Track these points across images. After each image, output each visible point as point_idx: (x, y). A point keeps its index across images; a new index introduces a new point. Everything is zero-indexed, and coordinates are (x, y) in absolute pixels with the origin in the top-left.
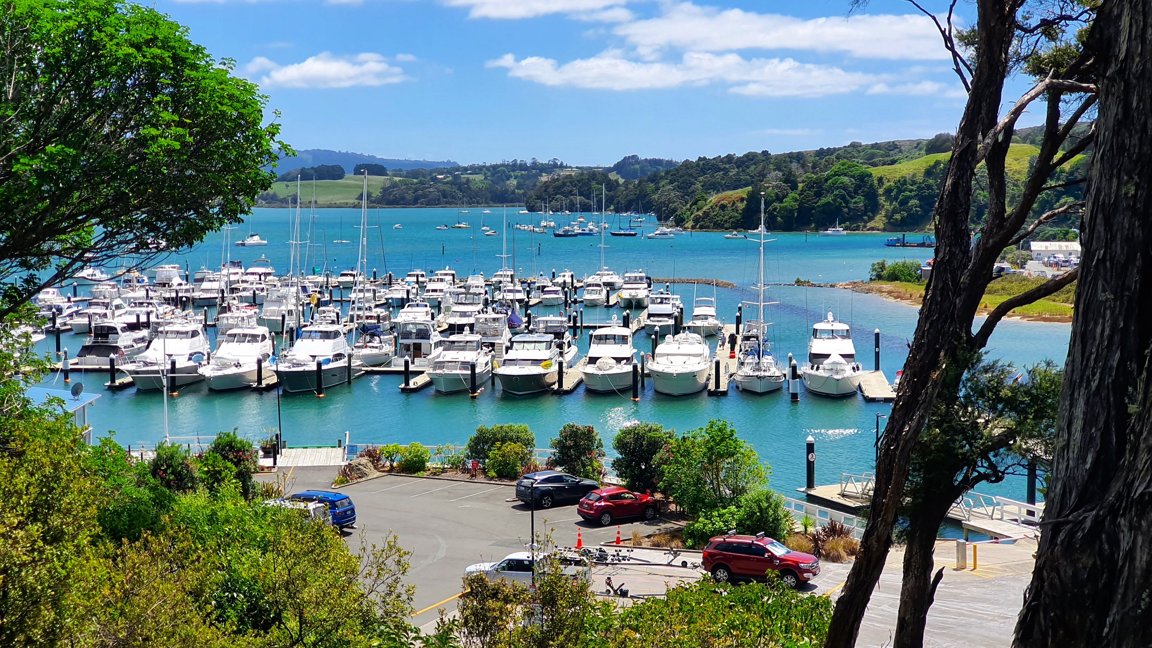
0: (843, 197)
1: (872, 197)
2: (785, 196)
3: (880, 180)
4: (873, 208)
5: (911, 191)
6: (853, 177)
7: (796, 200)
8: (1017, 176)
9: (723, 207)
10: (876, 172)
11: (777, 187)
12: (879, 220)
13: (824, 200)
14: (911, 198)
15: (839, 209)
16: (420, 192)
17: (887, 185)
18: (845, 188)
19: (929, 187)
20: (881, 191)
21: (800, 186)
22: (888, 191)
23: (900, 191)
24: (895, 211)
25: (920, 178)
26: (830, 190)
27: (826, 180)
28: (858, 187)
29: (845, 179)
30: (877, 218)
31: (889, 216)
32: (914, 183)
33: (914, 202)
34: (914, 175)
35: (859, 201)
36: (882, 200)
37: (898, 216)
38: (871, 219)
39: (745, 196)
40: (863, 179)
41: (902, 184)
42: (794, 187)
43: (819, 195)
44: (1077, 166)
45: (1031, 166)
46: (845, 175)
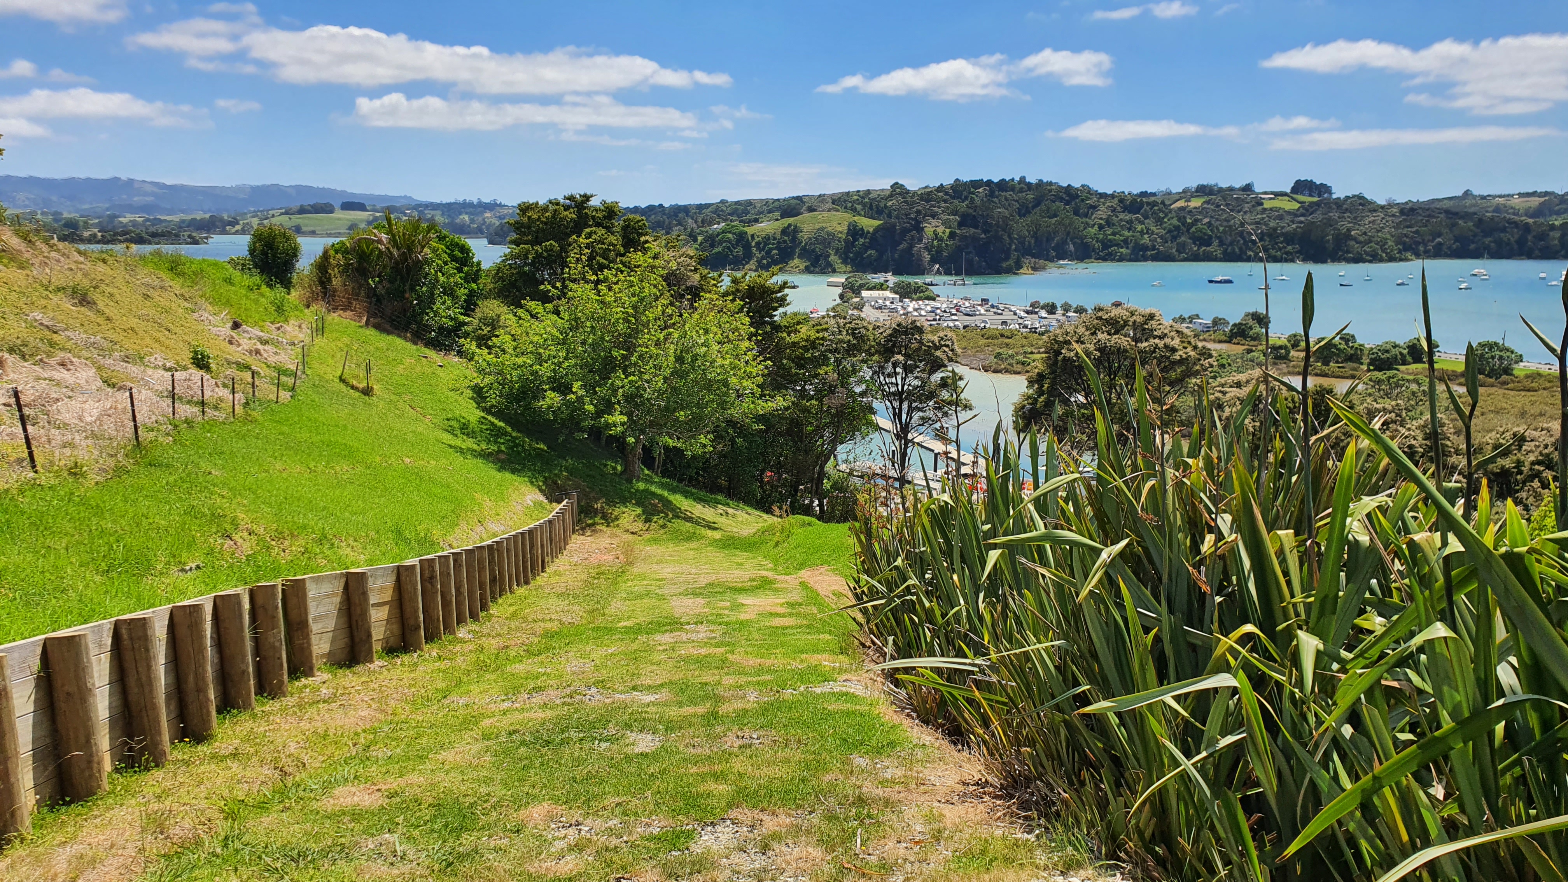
0: (729, 248)
1: (747, 247)
3: (753, 236)
4: (748, 256)
5: (773, 244)
6: (733, 234)
8: (840, 235)
10: (750, 230)
13: (716, 250)
14: (772, 248)
15: (727, 256)
17: (757, 239)
18: (729, 241)
20: (753, 244)
25: (778, 236)
33: (775, 252)
34: (775, 234)
35: (739, 251)
36: (754, 249)
37: (765, 262)
38: (747, 263)
40: (741, 236)
43: (712, 246)
44: (877, 229)
45: (849, 229)
46: (730, 232)
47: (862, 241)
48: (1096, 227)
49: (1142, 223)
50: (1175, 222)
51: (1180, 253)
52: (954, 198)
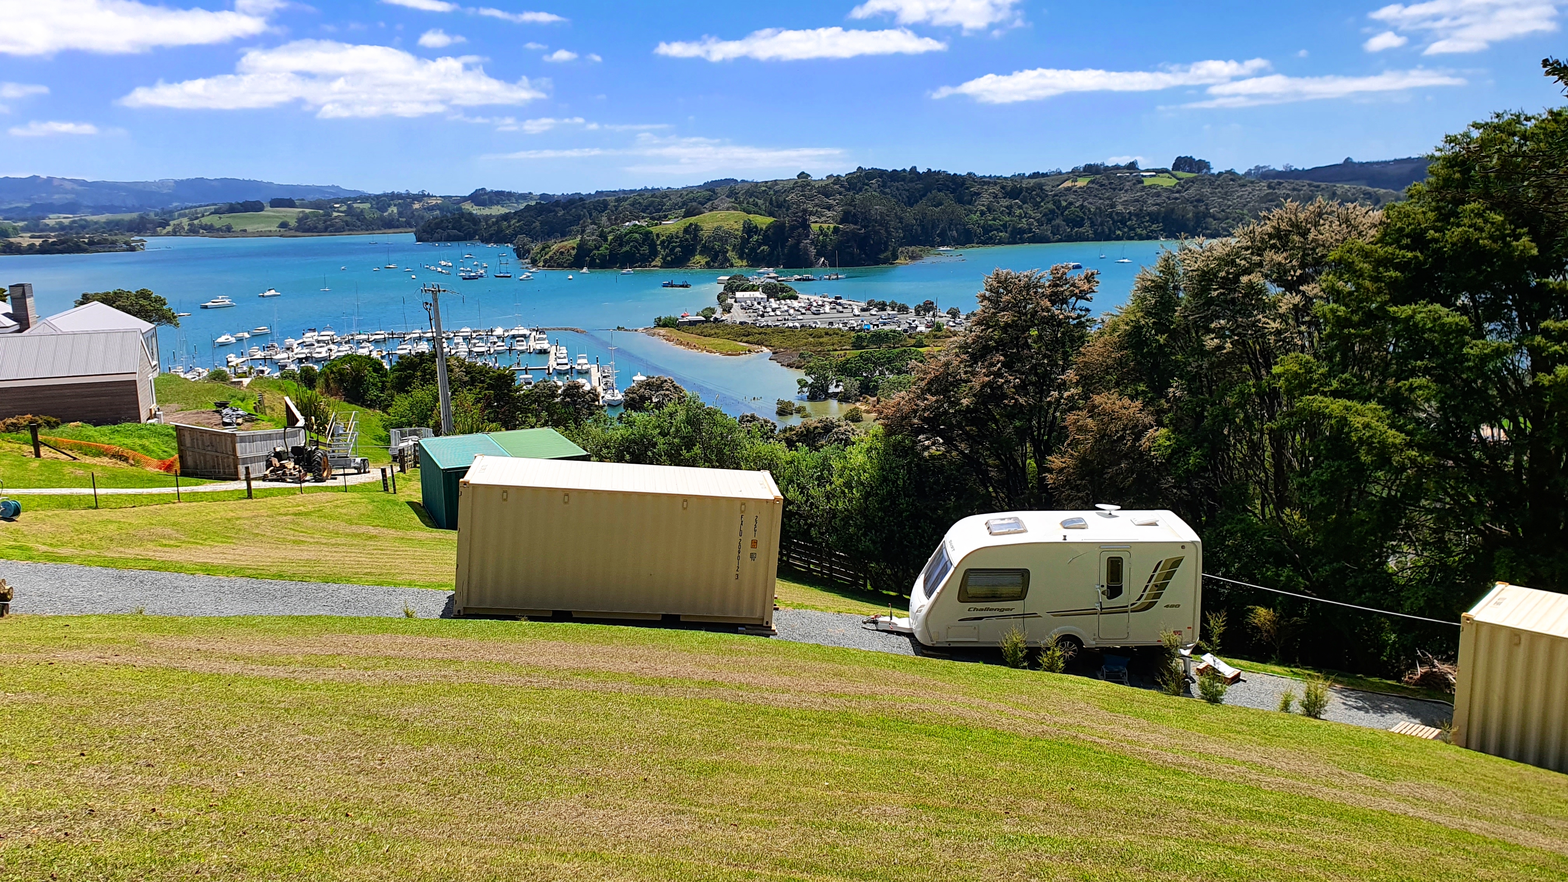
0: (636, 247)
1: (653, 246)
2: (601, 246)
3: (658, 235)
4: (654, 253)
5: (676, 242)
6: (641, 233)
7: (607, 249)
8: (736, 233)
9: (562, 253)
10: (655, 230)
11: (595, 240)
12: (658, 261)
13: (624, 249)
14: (676, 247)
15: (634, 254)
16: (329, 223)
17: (662, 238)
18: (636, 241)
19: (687, 240)
21: (610, 238)
22: (663, 242)
23: (670, 243)
24: (667, 255)
25: (681, 235)
26: (628, 242)
27: (625, 236)
28: (644, 240)
29: (637, 235)
30: (657, 259)
31: (664, 258)
32: (677, 237)
33: (678, 249)
34: (677, 232)
35: (645, 249)
36: (659, 248)
37: (669, 258)
38: (653, 260)
39: (575, 246)
40: (648, 235)
41: (670, 238)
42: (606, 240)
43: (621, 245)
44: (770, 226)
45: (744, 227)
46: (636, 232)
47: (755, 237)
48: (978, 213)
51: (1055, 234)
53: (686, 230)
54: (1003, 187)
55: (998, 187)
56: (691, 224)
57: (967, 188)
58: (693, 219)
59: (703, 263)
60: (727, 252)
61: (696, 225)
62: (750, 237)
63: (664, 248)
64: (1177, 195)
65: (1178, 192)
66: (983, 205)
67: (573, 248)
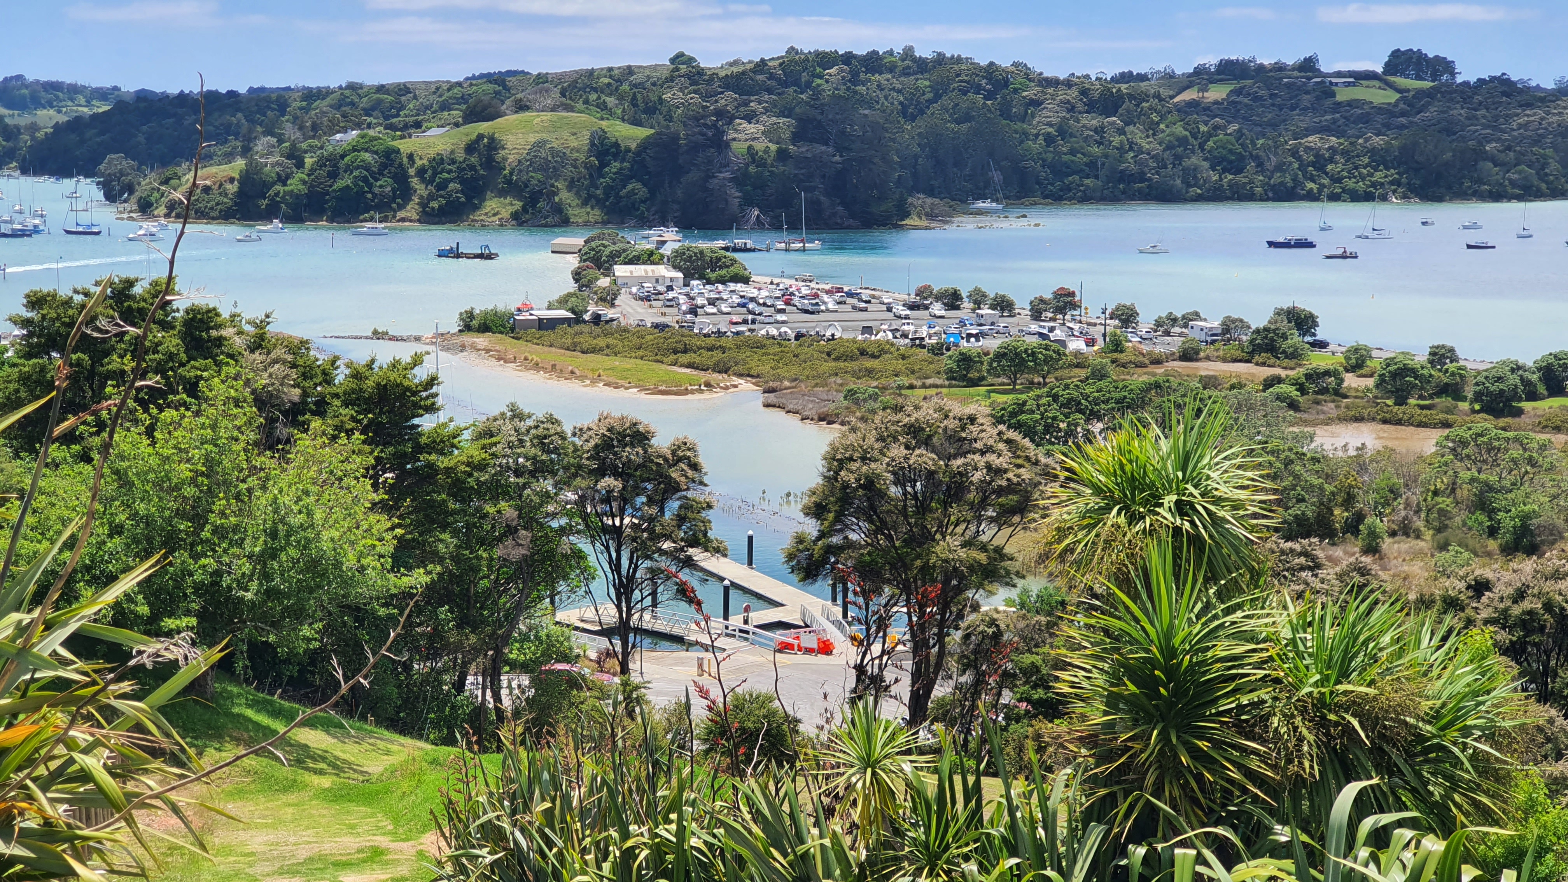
1: (401, 179)
2: (288, 177)
3: (411, 157)
6: (376, 153)
7: (304, 182)
8: (575, 155)
9: (207, 190)
10: (405, 146)
11: (278, 164)
12: (412, 210)
13: (340, 184)
14: (449, 180)
15: (361, 194)
17: (419, 163)
18: (366, 167)
19: (472, 167)
20: (412, 171)
21: (309, 161)
22: (421, 172)
23: (436, 172)
24: (431, 198)
25: (460, 155)
26: (348, 169)
27: (343, 157)
28: (384, 166)
29: (367, 156)
30: (409, 206)
31: (423, 205)
32: (453, 161)
33: (454, 185)
34: (452, 152)
35: (385, 185)
36: (415, 182)
37: (434, 204)
38: (401, 207)
39: (236, 175)
40: (390, 154)
41: (438, 162)
42: (300, 165)
43: (334, 175)
44: (645, 145)
45: (592, 144)
46: (366, 151)
47: (616, 165)
48: (1041, 140)
49: (1121, 132)
50: (1179, 130)
51: (1189, 185)
52: (786, 84)
53: (470, 148)
54: (1084, 92)
55: (1074, 93)
56: (480, 137)
57: (1016, 91)
58: (483, 127)
59: (505, 213)
60: (555, 194)
61: (492, 139)
62: (603, 164)
63: (427, 182)
64: (1403, 120)
65: (1403, 114)
66: (1050, 124)
67: (232, 180)
